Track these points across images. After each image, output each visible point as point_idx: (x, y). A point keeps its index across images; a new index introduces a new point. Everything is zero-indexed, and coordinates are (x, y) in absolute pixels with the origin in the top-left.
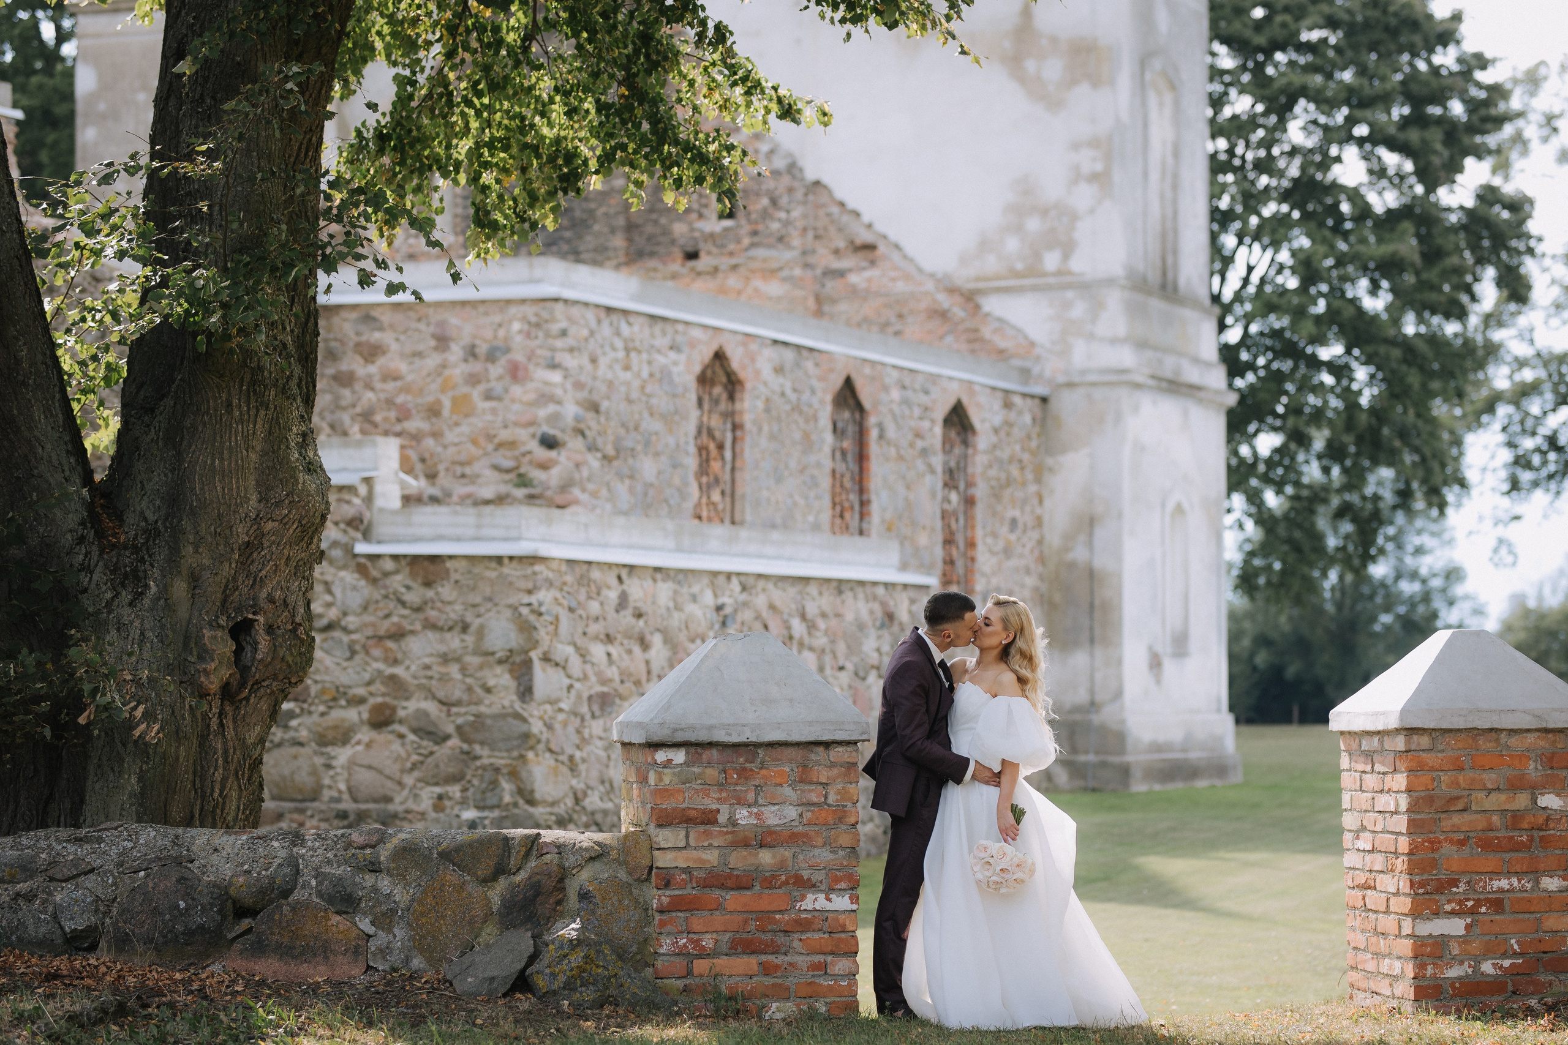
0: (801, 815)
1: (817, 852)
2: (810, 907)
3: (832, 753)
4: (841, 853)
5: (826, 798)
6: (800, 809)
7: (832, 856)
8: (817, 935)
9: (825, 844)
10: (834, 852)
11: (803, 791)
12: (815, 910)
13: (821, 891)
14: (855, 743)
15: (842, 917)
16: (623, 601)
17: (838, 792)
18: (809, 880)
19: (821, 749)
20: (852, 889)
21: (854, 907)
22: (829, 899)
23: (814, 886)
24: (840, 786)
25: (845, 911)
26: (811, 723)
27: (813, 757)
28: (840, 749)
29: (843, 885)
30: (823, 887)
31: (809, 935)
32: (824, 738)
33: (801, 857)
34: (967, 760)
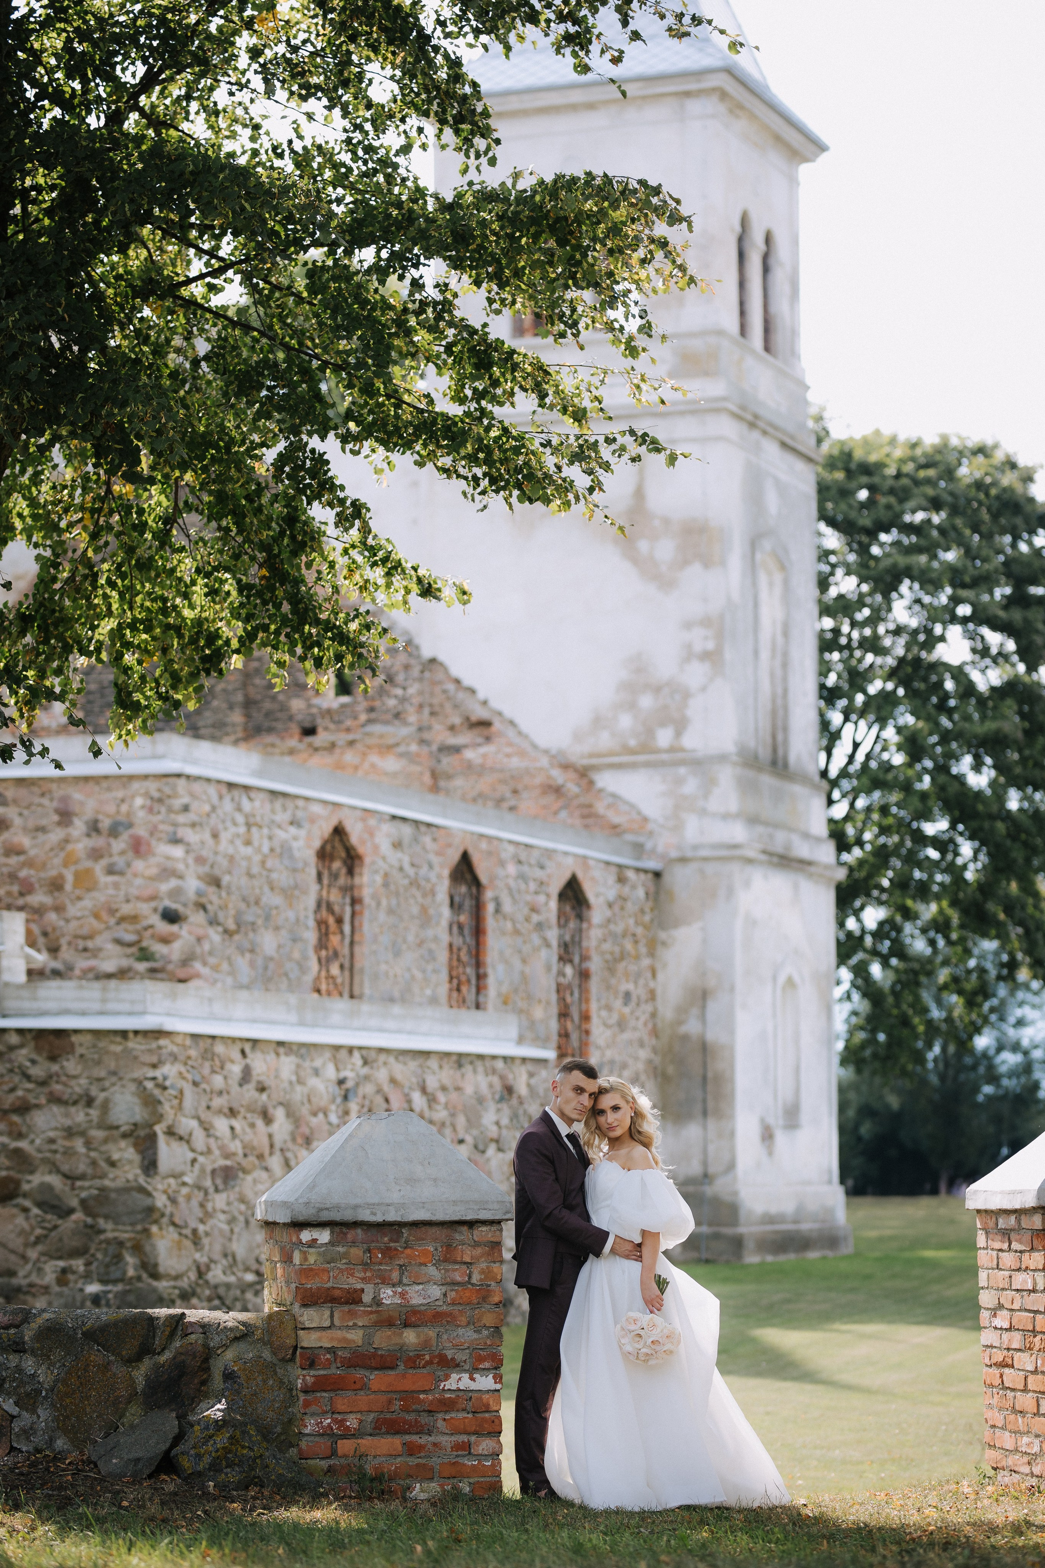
0: (445, 1295)
1: (461, 1331)
2: (454, 1387)
3: (475, 1232)
4: (485, 1332)
5: (470, 1277)
6: (444, 1289)
7: (475, 1336)
8: (461, 1415)
9: (469, 1323)
10: (478, 1331)
11: (447, 1271)
12: (459, 1390)
13: (465, 1371)
14: (499, 1222)
15: (485, 1397)
16: (247, 1073)
17: (482, 1272)
18: (453, 1359)
19: (464, 1229)
20: (496, 1368)
21: (498, 1386)
22: (472, 1379)
23: (458, 1365)
24: (484, 1265)
25: (488, 1391)
26: (455, 1203)
27: (457, 1236)
28: (484, 1229)
29: (487, 1365)
30: (467, 1367)
31: (453, 1415)
32: (469, 1217)
33: (445, 1337)
34: (606, 1234)
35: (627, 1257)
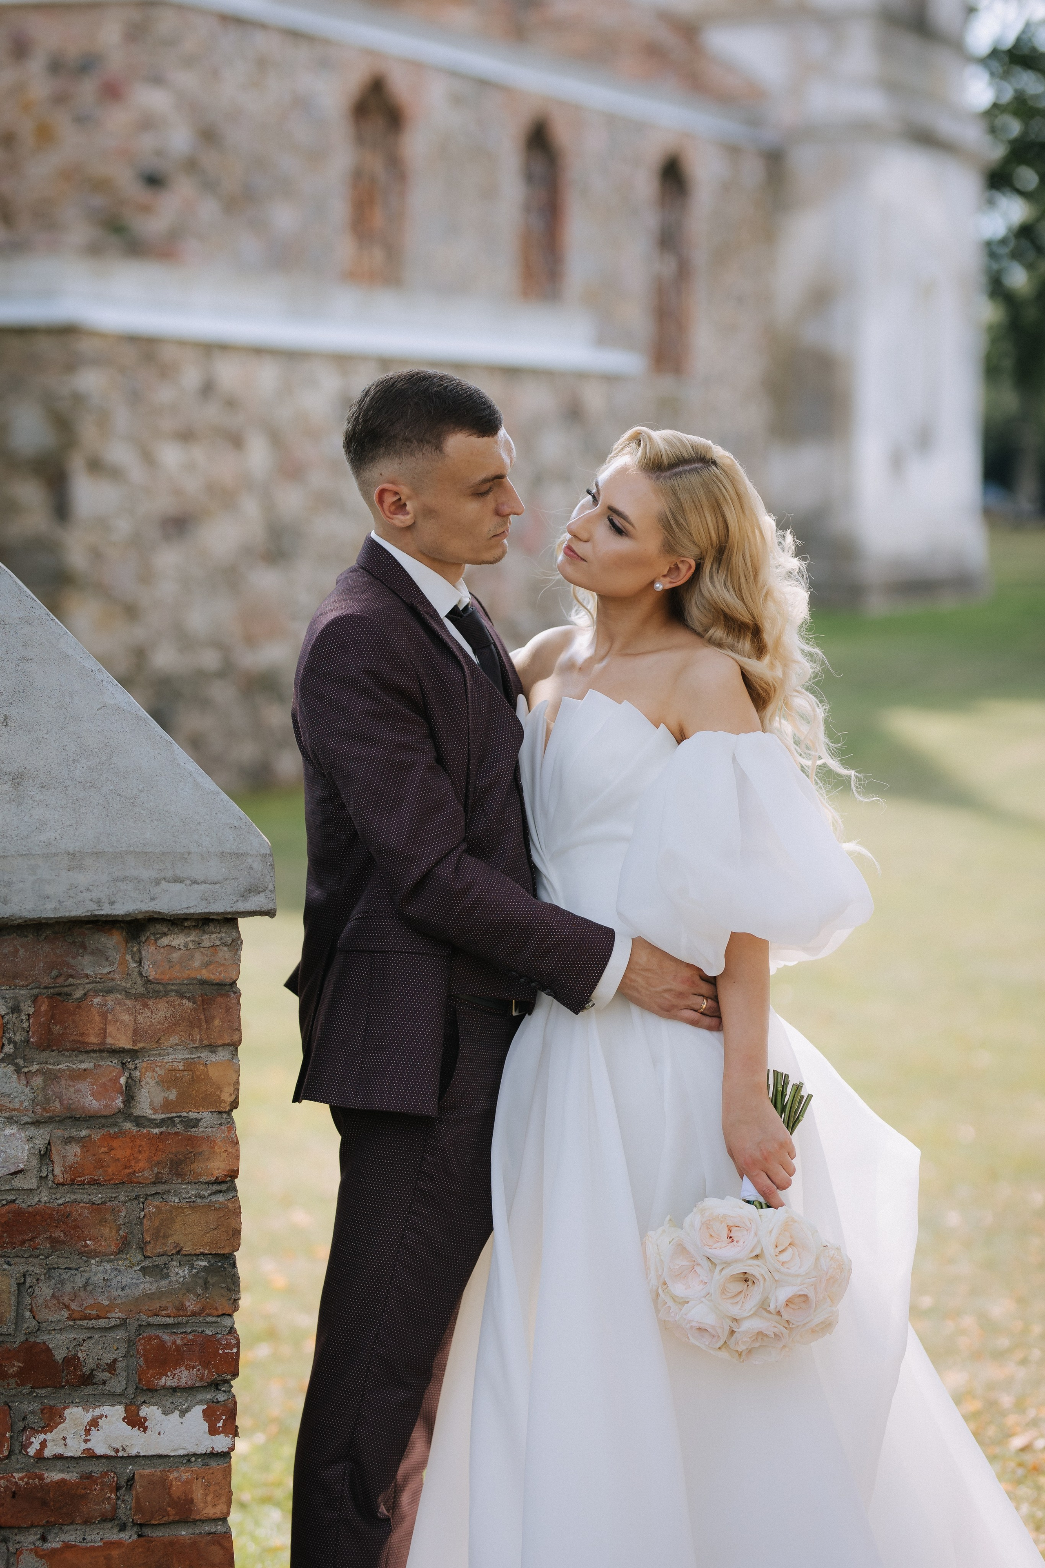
0: (45, 1155)
1: (97, 1271)
2: (75, 1448)
3: (149, 952)
4: (180, 1273)
5: (129, 1097)
6: (41, 1136)
7: (148, 1285)
8: (96, 1537)
9: (124, 1246)
10: (157, 1271)
11: (52, 1077)
12: (90, 1456)
13: (113, 1398)
14: (229, 921)
15: (179, 1476)
17: (170, 1080)
18: (71, 1361)
19: (112, 941)
20: (215, 1385)
21: (220, 1443)
22: (135, 1421)
23: (88, 1380)
24: (176, 1058)
25: (188, 1458)
26: (76, 861)
27: (87, 965)
28: (178, 940)
29: (184, 1376)
30: (117, 1384)
31: (71, 1536)
32: (122, 908)
33: (45, 1290)
34: (607, 936)
35: (668, 1011)
